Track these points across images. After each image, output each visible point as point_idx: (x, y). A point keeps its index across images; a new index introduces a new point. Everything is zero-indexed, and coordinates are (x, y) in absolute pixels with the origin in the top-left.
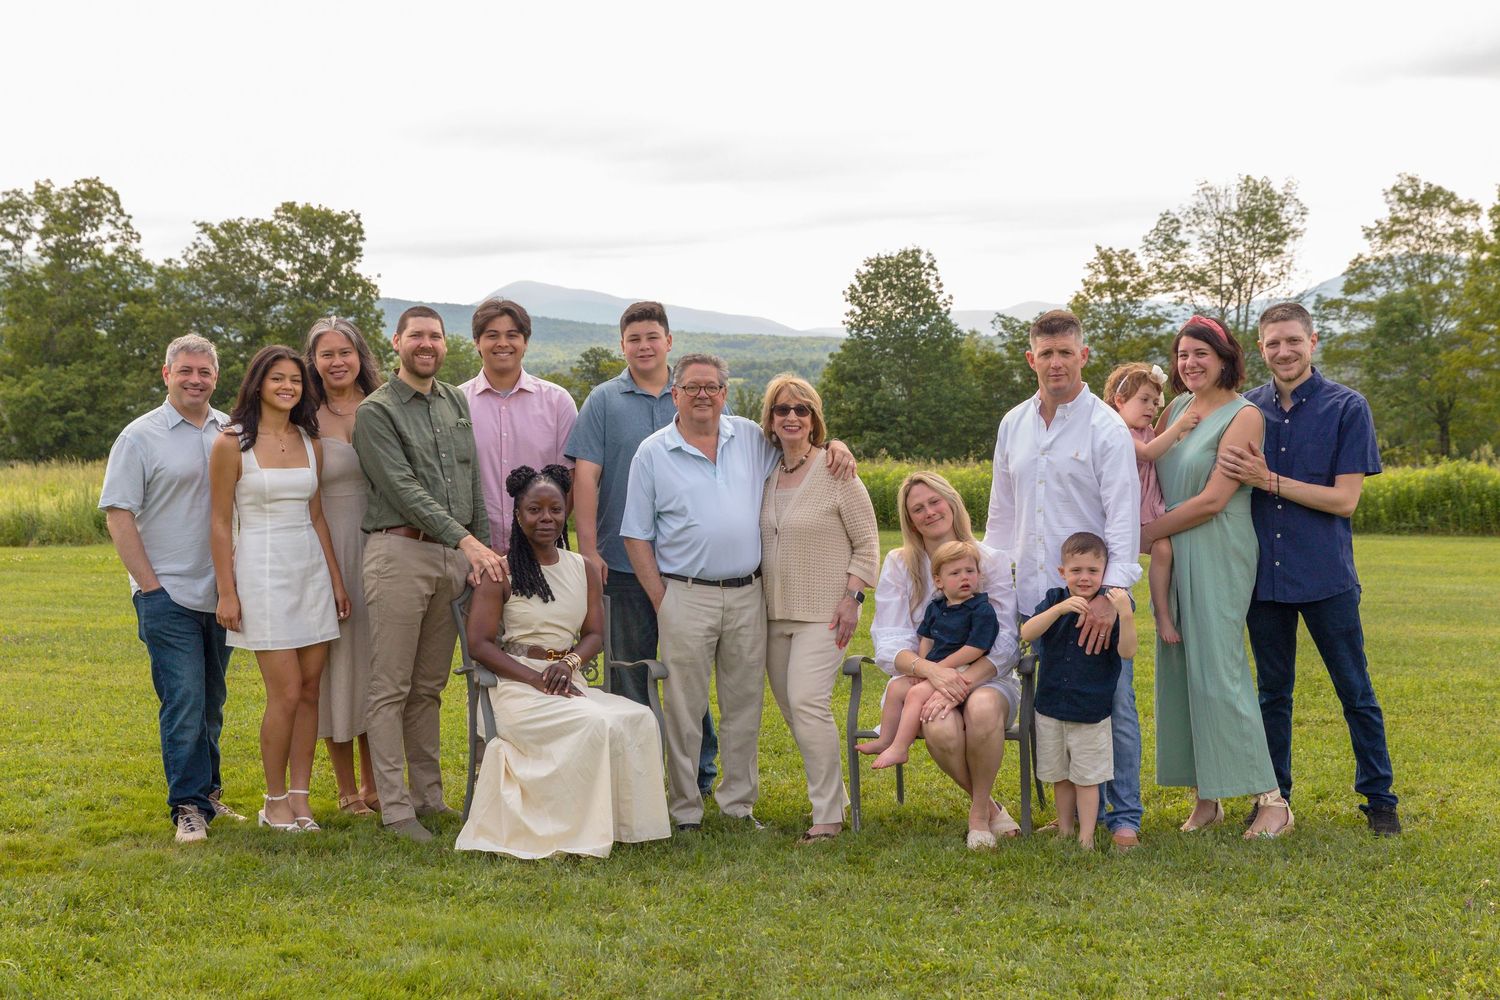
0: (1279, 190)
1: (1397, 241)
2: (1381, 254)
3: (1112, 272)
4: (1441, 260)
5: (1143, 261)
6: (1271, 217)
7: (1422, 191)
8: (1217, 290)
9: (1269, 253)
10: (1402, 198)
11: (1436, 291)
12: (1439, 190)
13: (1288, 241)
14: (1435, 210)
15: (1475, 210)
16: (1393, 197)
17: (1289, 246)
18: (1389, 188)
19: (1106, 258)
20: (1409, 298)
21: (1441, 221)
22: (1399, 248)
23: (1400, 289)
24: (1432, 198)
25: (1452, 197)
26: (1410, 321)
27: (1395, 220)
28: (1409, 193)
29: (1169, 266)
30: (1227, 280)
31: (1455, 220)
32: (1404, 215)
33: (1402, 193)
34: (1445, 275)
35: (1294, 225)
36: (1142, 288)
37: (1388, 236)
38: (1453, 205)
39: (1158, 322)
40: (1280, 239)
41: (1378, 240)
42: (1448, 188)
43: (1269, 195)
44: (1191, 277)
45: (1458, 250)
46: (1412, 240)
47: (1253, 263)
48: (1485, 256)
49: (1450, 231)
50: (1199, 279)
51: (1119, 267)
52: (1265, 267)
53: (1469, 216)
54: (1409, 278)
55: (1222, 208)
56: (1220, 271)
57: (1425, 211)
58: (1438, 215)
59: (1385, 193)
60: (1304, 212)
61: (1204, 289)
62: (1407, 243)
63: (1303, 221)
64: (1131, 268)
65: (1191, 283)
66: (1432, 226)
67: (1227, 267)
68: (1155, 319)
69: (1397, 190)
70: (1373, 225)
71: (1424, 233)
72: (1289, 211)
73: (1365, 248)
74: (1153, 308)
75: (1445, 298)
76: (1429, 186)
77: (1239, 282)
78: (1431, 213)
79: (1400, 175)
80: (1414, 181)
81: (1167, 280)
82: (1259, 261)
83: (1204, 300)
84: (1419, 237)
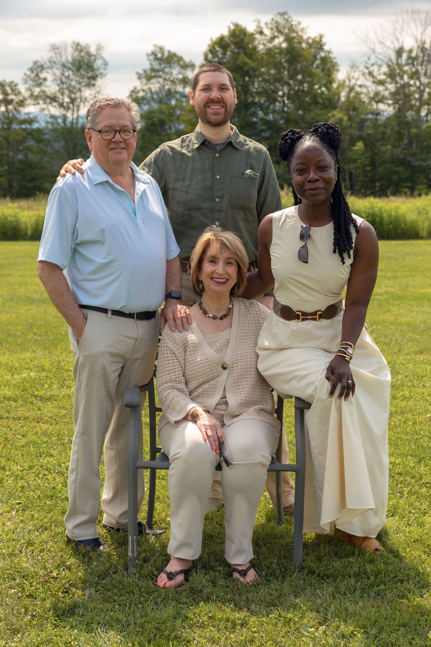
1: (153, 81)
2: (146, 88)
3: (5, 93)
4: (176, 92)
5: (22, 88)
6: (90, 67)
7: (166, 54)
8: (61, 105)
9: (89, 85)
10: (156, 59)
11: (174, 108)
12: (175, 55)
13: (99, 79)
14: (172, 65)
15: (192, 66)
16: (152, 58)
17: (99, 82)
18: (150, 52)
20: (161, 112)
21: (176, 72)
22: (155, 86)
23: (155, 106)
24: (171, 59)
25: (180, 59)
26: (162, 123)
27: (153, 70)
28: (159, 55)
29: (37, 91)
30: (67, 100)
31: (183, 71)
32: (157, 67)
33: (156, 55)
34: (177, 100)
35: (102, 71)
36: (22, 103)
37: (149, 78)
38: (181, 63)
39: (30, 122)
40: (94, 78)
41: (144, 81)
42: (179, 54)
43: (89, 54)
44: (48, 97)
45: (184, 87)
46: (161, 80)
47: (80, 90)
49: (180, 76)
50: (53, 99)
51: (9, 90)
52: (87, 93)
53: (189, 69)
54: (160, 101)
55: (63, 60)
56: (63, 94)
57: (168, 65)
58: (174, 68)
59: (148, 55)
60: (106, 64)
61: (55, 104)
62: (159, 83)
63: (105, 69)
64: (15, 91)
65: (48, 101)
66: (171, 74)
67: (66, 92)
68: (29, 120)
69: (154, 54)
70: (142, 72)
71: (167, 77)
72: (98, 63)
73: (138, 84)
74: (28, 114)
75: (178, 112)
76: (169, 52)
77: (73, 101)
78: (171, 67)
79: (155, 46)
80: (161, 49)
81: (35, 98)
82: (83, 89)
83: (55, 110)
84: (165, 79)
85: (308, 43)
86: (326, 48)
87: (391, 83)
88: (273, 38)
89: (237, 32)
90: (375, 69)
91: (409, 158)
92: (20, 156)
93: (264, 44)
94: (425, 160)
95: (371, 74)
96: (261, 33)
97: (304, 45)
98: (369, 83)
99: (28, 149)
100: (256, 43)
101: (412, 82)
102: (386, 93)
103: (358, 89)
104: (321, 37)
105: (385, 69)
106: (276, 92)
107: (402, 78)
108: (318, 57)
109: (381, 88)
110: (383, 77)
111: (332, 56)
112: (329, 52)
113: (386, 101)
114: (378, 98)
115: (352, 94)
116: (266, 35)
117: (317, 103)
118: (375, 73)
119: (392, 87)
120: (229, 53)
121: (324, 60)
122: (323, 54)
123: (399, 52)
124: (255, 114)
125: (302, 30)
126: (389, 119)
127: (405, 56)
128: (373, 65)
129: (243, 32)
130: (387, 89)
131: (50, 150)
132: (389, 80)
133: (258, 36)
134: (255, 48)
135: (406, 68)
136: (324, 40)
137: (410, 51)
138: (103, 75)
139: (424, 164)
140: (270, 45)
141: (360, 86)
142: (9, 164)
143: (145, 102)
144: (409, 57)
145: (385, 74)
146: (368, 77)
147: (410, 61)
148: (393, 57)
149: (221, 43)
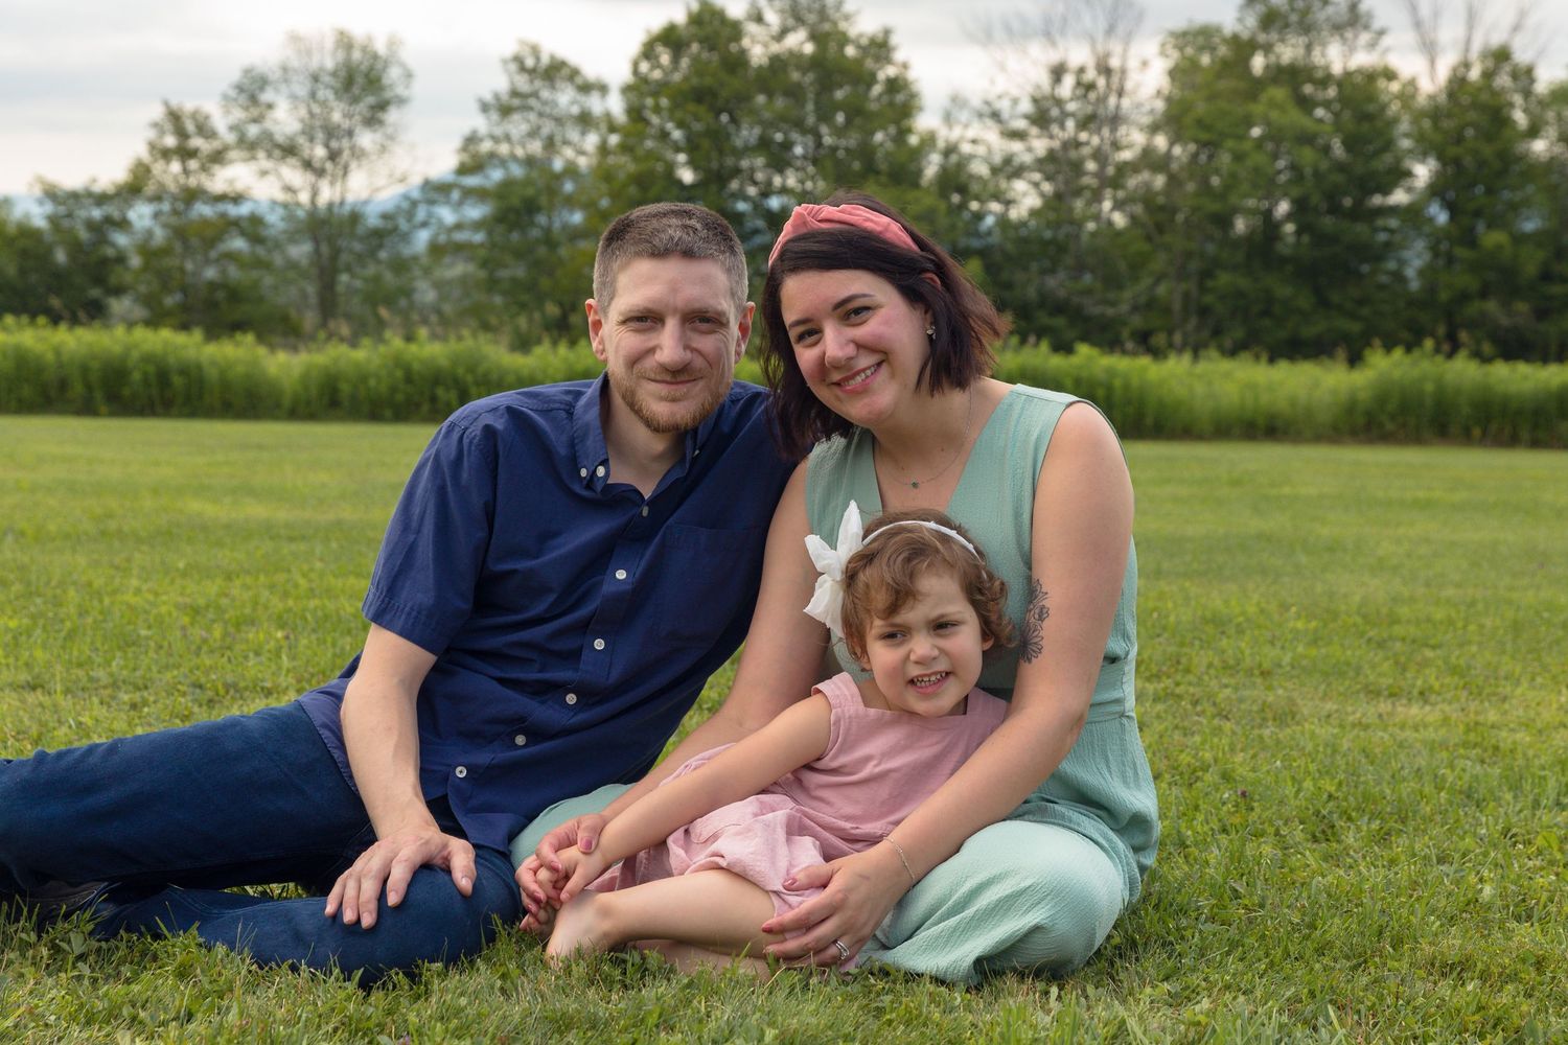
0: (381, 48)
1: (516, 117)
2: (498, 131)
3: (182, 134)
5: (221, 122)
6: (372, 82)
7: (545, 61)
8: (308, 165)
9: (373, 120)
10: (523, 69)
11: (558, 178)
12: (563, 64)
13: (391, 110)
14: (558, 85)
15: (603, 89)
16: (513, 67)
17: (392, 116)
18: (508, 57)
19: (175, 117)
20: (529, 184)
21: (565, 98)
22: (517, 127)
23: (517, 171)
24: (555, 72)
25: (574, 74)
26: (531, 207)
27: (515, 93)
28: (530, 63)
29: (253, 131)
30: (320, 152)
31: (582, 98)
32: (523, 87)
33: (522, 62)
35: (399, 91)
36: (218, 157)
37: (505, 111)
38: (579, 81)
39: (237, 199)
40: (382, 106)
41: (495, 116)
42: (572, 62)
43: (375, 57)
44: (279, 146)
45: (583, 133)
46: (532, 116)
47: (350, 133)
48: (614, 139)
49: (575, 110)
50: (289, 150)
51: (190, 127)
52: (366, 139)
53: (595, 95)
54: (529, 163)
55: (314, 64)
56: (312, 139)
57: (547, 83)
58: (563, 90)
59: (505, 62)
60: (409, 75)
61: (292, 161)
62: (528, 121)
63: (407, 86)
64: (205, 130)
65: (277, 153)
66: (555, 104)
67: (320, 136)
68: (233, 195)
69: (518, 60)
70: (488, 97)
71: (547, 110)
72: (393, 74)
73: (480, 124)
74: (231, 182)
75: (569, 187)
76: (552, 57)
77: (333, 156)
78: (553, 87)
79: (522, 42)
80: (535, 51)
81: (249, 146)
82: (358, 130)
83: (293, 174)
84: (541, 115)
85: (859, 47)
86: (899, 56)
87: (1039, 137)
88: (784, 32)
89: (707, 17)
90: (1004, 106)
91: (1076, 300)
92: (210, 273)
93: (766, 45)
94: (1113, 304)
95: (996, 116)
96: (759, 19)
97: (850, 51)
98: (992, 136)
99: (231, 256)
100: (746, 42)
101: (1083, 136)
102: (1027, 158)
103: (966, 148)
104: (887, 32)
105: (1026, 106)
106: (787, 146)
107: (1062, 127)
108: (881, 76)
109: (1016, 146)
110: (1020, 124)
111: (912, 75)
112: (905, 66)
113: (1026, 174)
114: (1009, 169)
115: (954, 158)
116: (768, 25)
117: (878, 173)
118: (1005, 115)
119: (1040, 145)
120: (685, 62)
121: (895, 85)
122: (891, 71)
123: (1058, 73)
124: (741, 195)
125: (847, 18)
126: (1033, 213)
127: (1069, 81)
128: (1000, 97)
129: (719, 16)
130: (1030, 150)
131: (278, 260)
132: (1034, 131)
133: (752, 28)
134: (743, 52)
135: (1072, 107)
136: (894, 40)
137: (1081, 70)
138: (401, 101)
139: (1110, 312)
140: (775, 48)
141: (974, 142)
142: (184, 289)
143: (496, 161)
144: (1079, 84)
145: (1026, 117)
146: (990, 122)
147: (1080, 92)
148: (1044, 79)
149: (670, 38)
